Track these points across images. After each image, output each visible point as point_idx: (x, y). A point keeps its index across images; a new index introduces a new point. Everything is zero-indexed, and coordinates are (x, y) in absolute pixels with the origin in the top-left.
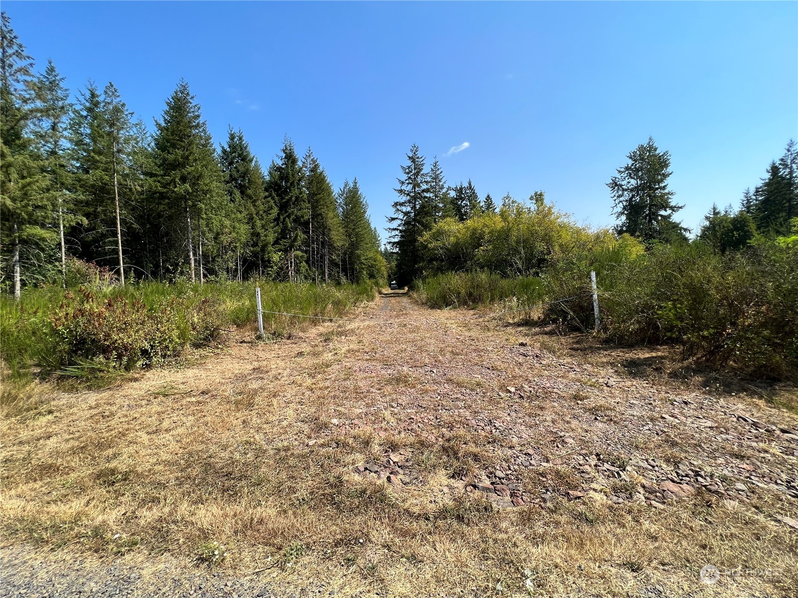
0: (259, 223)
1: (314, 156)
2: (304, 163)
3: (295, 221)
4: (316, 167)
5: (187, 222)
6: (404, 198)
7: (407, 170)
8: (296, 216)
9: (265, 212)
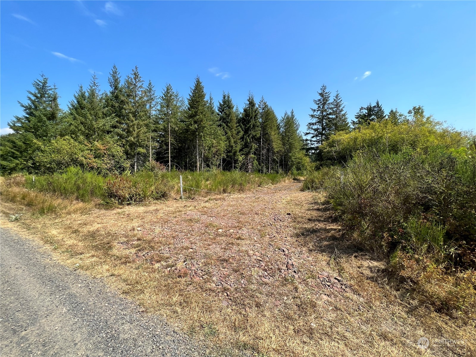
0: (232, 141)
1: (265, 101)
2: (259, 105)
3: (252, 138)
4: (266, 106)
5: (196, 142)
6: (314, 120)
7: (318, 102)
8: (253, 135)
9: (236, 134)
